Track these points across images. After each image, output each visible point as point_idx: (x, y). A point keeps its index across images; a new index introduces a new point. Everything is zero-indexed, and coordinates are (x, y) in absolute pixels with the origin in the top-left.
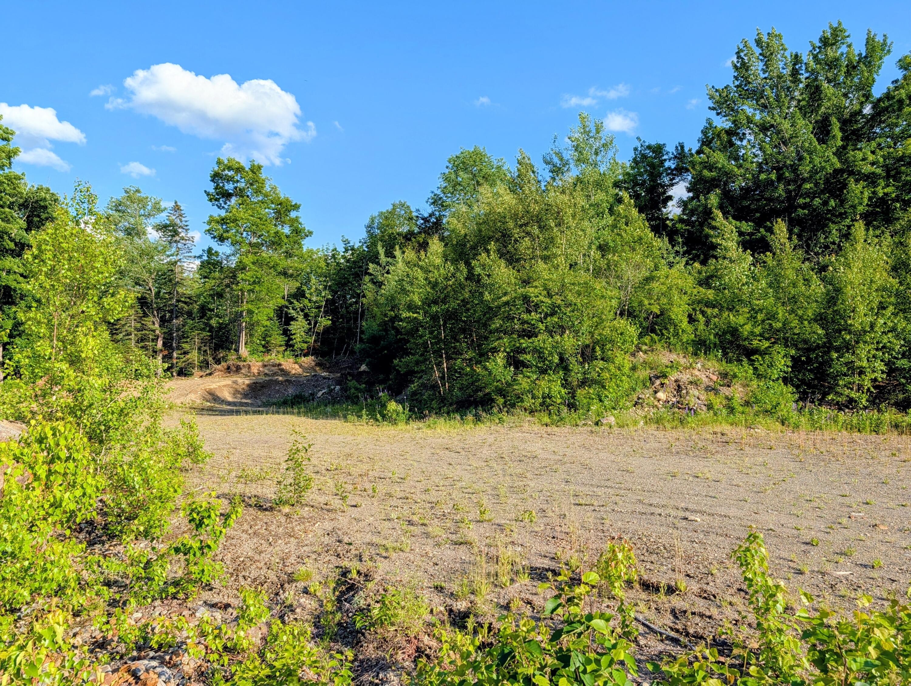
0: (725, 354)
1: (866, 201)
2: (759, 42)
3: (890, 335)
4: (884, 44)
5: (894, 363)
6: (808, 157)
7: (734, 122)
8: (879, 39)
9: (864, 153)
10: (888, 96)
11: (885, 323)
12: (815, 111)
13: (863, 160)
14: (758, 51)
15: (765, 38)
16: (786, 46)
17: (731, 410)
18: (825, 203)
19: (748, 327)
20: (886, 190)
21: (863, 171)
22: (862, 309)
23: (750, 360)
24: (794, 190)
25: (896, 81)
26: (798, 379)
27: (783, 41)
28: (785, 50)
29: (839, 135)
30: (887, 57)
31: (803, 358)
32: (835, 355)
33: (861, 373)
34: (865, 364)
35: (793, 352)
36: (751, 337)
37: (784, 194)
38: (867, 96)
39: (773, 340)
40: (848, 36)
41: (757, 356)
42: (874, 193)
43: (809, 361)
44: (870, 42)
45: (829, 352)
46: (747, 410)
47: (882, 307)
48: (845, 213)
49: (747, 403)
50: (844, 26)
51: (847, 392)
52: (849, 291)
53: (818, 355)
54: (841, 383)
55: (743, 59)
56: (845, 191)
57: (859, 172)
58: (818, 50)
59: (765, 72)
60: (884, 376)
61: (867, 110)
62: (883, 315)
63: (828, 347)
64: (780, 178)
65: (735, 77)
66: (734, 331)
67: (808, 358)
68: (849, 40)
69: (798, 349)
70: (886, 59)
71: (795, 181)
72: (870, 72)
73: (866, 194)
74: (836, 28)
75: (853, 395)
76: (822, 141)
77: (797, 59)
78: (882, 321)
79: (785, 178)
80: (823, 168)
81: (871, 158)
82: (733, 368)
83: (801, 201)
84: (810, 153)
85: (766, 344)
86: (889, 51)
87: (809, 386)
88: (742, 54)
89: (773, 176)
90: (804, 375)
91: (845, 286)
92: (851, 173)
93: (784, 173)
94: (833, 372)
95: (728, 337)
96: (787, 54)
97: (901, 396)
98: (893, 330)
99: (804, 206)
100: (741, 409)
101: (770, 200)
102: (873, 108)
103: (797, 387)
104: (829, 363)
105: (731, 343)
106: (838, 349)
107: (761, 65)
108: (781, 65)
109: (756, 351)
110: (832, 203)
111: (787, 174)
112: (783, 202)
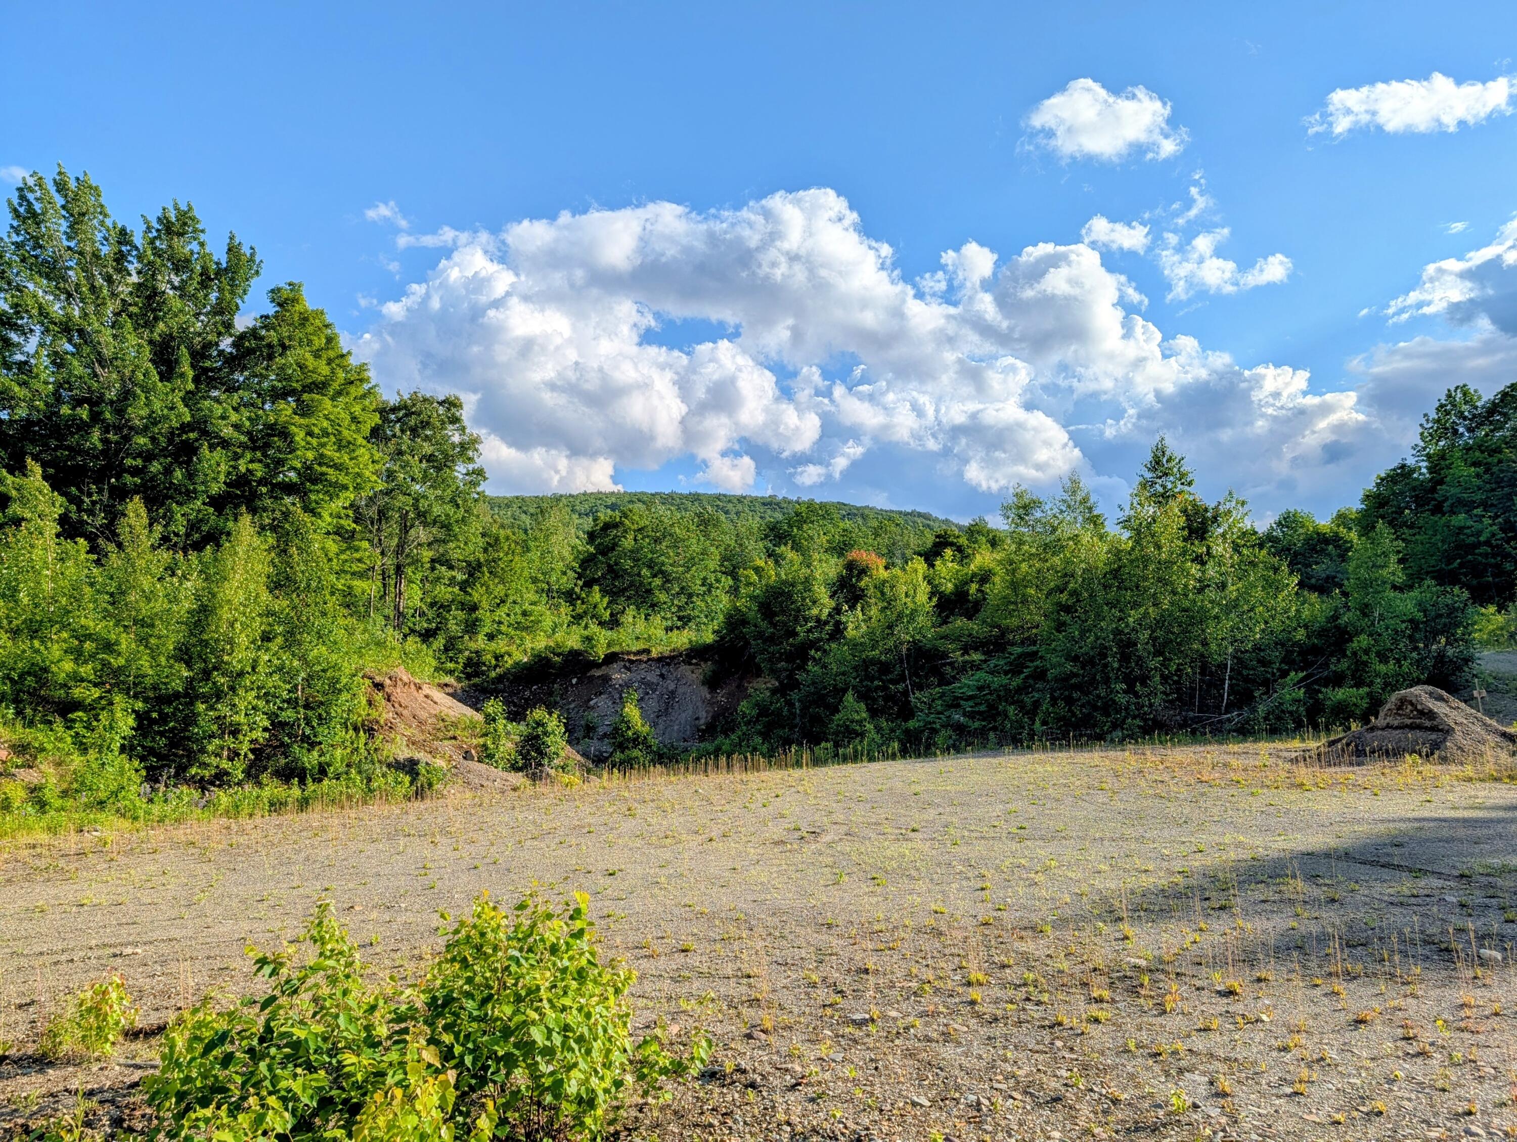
0: (19, 713)
1: (222, 478)
2: (61, 187)
3: (276, 677)
4: (251, 260)
5: (277, 716)
6: (143, 396)
7: (15, 306)
8: (246, 250)
9: (225, 410)
10: (253, 333)
11: (270, 661)
12: (150, 325)
13: (223, 418)
14: (59, 200)
15: (72, 185)
16: (108, 211)
17: (42, 805)
18: (168, 471)
19: (68, 666)
20: (250, 466)
21: (222, 434)
22: (243, 640)
23: (66, 720)
24: (117, 443)
25: (267, 317)
26: (143, 747)
27: (102, 200)
28: (106, 215)
29: (190, 374)
30: (255, 279)
31: (155, 715)
32: (201, 707)
33: (235, 733)
34: (241, 718)
35: (139, 705)
36: (72, 683)
37: (100, 446)
38: (228, 326)
39: (108, 686)
40: (203, 231)
41: (80, 714)
42: (235, 467)
43: (164, 718)
44: (233, 250)
45: (192, 703)
46: (70, 803)
47: (267, 637)
48: (195, 491)
49: (65, 794)
50: (196, 213)
51: (214, 761)
52: (225, 614)
53: (176, 709)
54: (210, 748)
55: (29, 204)
56: (195, 459)
57: (218, 436)
58: (155, 234)
59: (69, 238)
60: (267, 735)
61: (226, 344)
62: (267, 650)
63: (190, 695)
64: (96, 417)
65: (12, 227)
66: (40, 672)
67: (160, 713)
68: (202, 237)
69: (146, 700)
70: (254, 281)
71: (118, 429)
72: (232, 293)
73: (223, 468)
74: (186, 213)
75: (225, 765)
76: (165, 377)
77: (123, 236)
78: (266, 658)
79: (104, 420)
80: (166, 418)
81: (234, 417)
82: (38, 736)
83: (129, 462)
84: (147, 390)
85: (96, 693)
86: (257, 272)
87: (160, 757)
88: (31, 196)
89: (84, 413)
90: (154, 740)
91: (222, 607)
92: (205, 433)
93: (102, 413)
94: (197, 734)
95: (30, 681)
96: (109, 222)
97: (283, 761)
98: (280, 669)
99: (135, 471)
100: (58, 803)
101: (76, 451)
102: (234, 345)
103: (142, 759)
104: (191, 720)
105: (33, 693)
106: (205, 699)
107: (64, 225)
108: (99, 236)
109: (77, 705)
110: (178, 474)
111: (108, 415)
112: (97, 457)
